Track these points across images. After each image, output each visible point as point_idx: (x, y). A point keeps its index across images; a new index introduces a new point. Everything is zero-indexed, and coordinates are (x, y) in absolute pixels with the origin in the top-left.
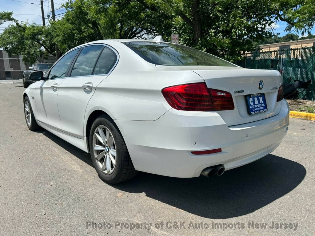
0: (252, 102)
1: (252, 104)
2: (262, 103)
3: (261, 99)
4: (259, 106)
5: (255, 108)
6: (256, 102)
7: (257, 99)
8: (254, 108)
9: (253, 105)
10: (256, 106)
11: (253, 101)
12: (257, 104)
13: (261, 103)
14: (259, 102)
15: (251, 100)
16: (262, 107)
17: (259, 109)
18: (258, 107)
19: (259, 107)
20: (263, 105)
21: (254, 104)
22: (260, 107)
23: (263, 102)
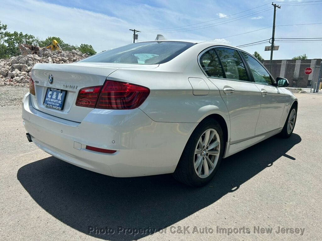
0: (50, 95)
1: (49, 96)
2: (59, 100)
3: (60, 95)
4: (55, 101)
5: (50, 101)
6: (54, 97)
7: (56, 94)
8: (49, 101)
9: (49, 98)
10: (52, 100)
11: (52, 95)
12: (54, 99)
13: (58, 99)
14: (57, 97)
15: (50, 93)
16: (58, 103)
17: (54, 104)
18: (53, 102)
19: (54, 102)
20: (60, 102)
21: (51, 98)
22: (55, 103)
23: (60, 99)
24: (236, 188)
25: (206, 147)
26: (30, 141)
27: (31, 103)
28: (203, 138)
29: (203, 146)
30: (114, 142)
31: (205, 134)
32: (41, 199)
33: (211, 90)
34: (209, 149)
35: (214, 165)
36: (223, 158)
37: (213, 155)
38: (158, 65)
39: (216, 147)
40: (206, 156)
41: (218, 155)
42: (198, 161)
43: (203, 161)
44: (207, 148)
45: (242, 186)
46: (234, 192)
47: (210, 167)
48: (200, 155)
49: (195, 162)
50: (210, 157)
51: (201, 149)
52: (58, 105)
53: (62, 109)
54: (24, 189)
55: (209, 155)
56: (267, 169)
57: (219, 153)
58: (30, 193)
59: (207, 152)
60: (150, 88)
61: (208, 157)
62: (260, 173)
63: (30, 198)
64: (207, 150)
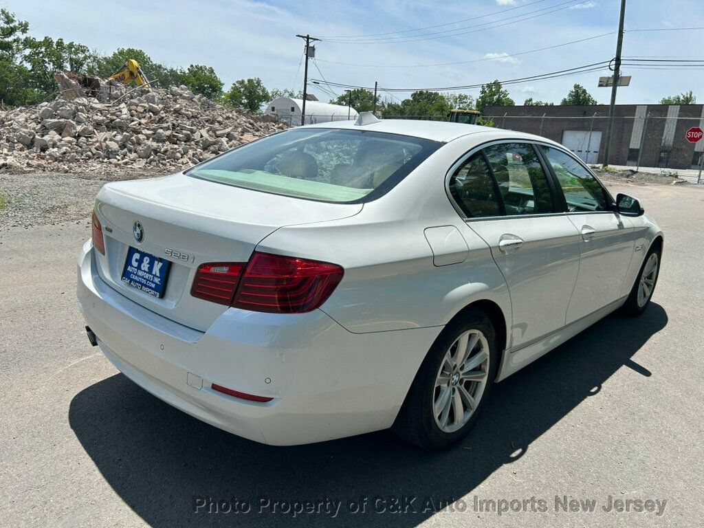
0: (137, 260)
1: (135, 264)
2: (155, 276)
3: (157, 267)
4: (147, 276)
5: (136, 275)
6: (145, 266)
7: (148, 262)
8: (133, 274)
9: (135, 268)
10: (140, 273)
11: (140, 261)
12: (145, 271)
13: (154, 273)
14: (151, 269)
15: (137, 256)
16: (152, 282)
17: (144, 281)
18: (143, 277)
19: (145, 279)
20: (157, 280)
21: (139, 268)
22: (147, 280)
23: (158, 275)
24: (519, 451)
25: (459, 367)
26: (94, 344)
27: (95, 269)
28: (454, 351)
29: (452, 367)
30: (268, 381)
31: (457, 342)
32: (119, 478)
33: (472, 251)
34: (466, 370)
35: (476, 401)
36: (495, 381)
37: (474, 382)
38: (362, 205)
39: (481, 365)
40: (458, 385)
41: (484, 381)
42: (441, 399)
43: (452, 396)
44: (462, 369)
45: (533, 447)
46: (515, 462)
47: (466, 407)
48: (446, 385)
49: (435, 401)
50: (468, 385)
51: (448, 373)
52: (153, 286)
53: (162, 296)
54: (85, 452)
55: (466, 381)
56: (589, 401)
57: (487, 376)
58: (97, 463)
59: (461, 377)
60: (345, 266)
61: (463, 385)
62: (572, 411)
63: (98, 475)
64: (461, 373)
